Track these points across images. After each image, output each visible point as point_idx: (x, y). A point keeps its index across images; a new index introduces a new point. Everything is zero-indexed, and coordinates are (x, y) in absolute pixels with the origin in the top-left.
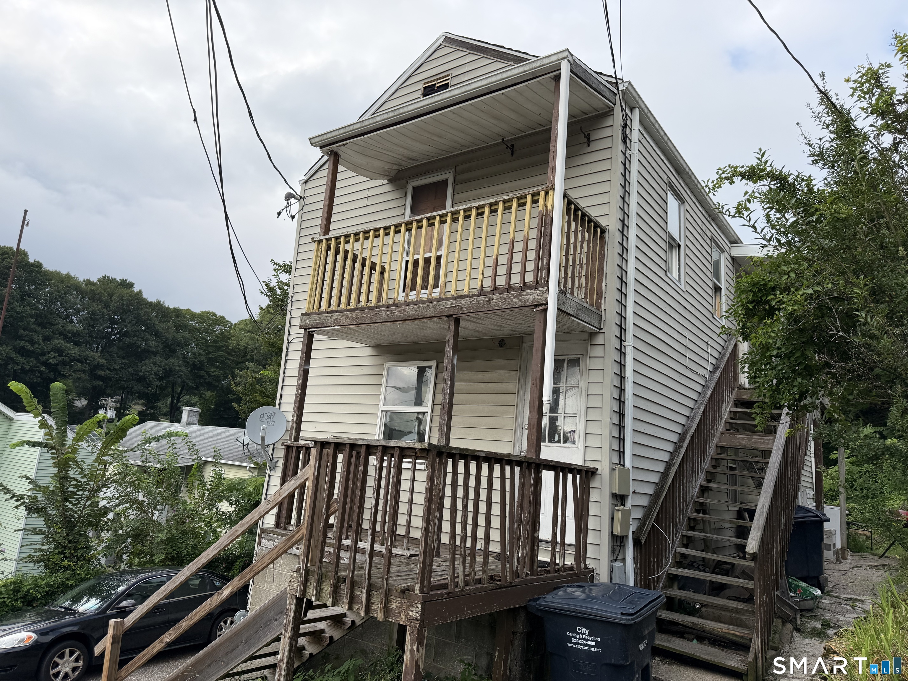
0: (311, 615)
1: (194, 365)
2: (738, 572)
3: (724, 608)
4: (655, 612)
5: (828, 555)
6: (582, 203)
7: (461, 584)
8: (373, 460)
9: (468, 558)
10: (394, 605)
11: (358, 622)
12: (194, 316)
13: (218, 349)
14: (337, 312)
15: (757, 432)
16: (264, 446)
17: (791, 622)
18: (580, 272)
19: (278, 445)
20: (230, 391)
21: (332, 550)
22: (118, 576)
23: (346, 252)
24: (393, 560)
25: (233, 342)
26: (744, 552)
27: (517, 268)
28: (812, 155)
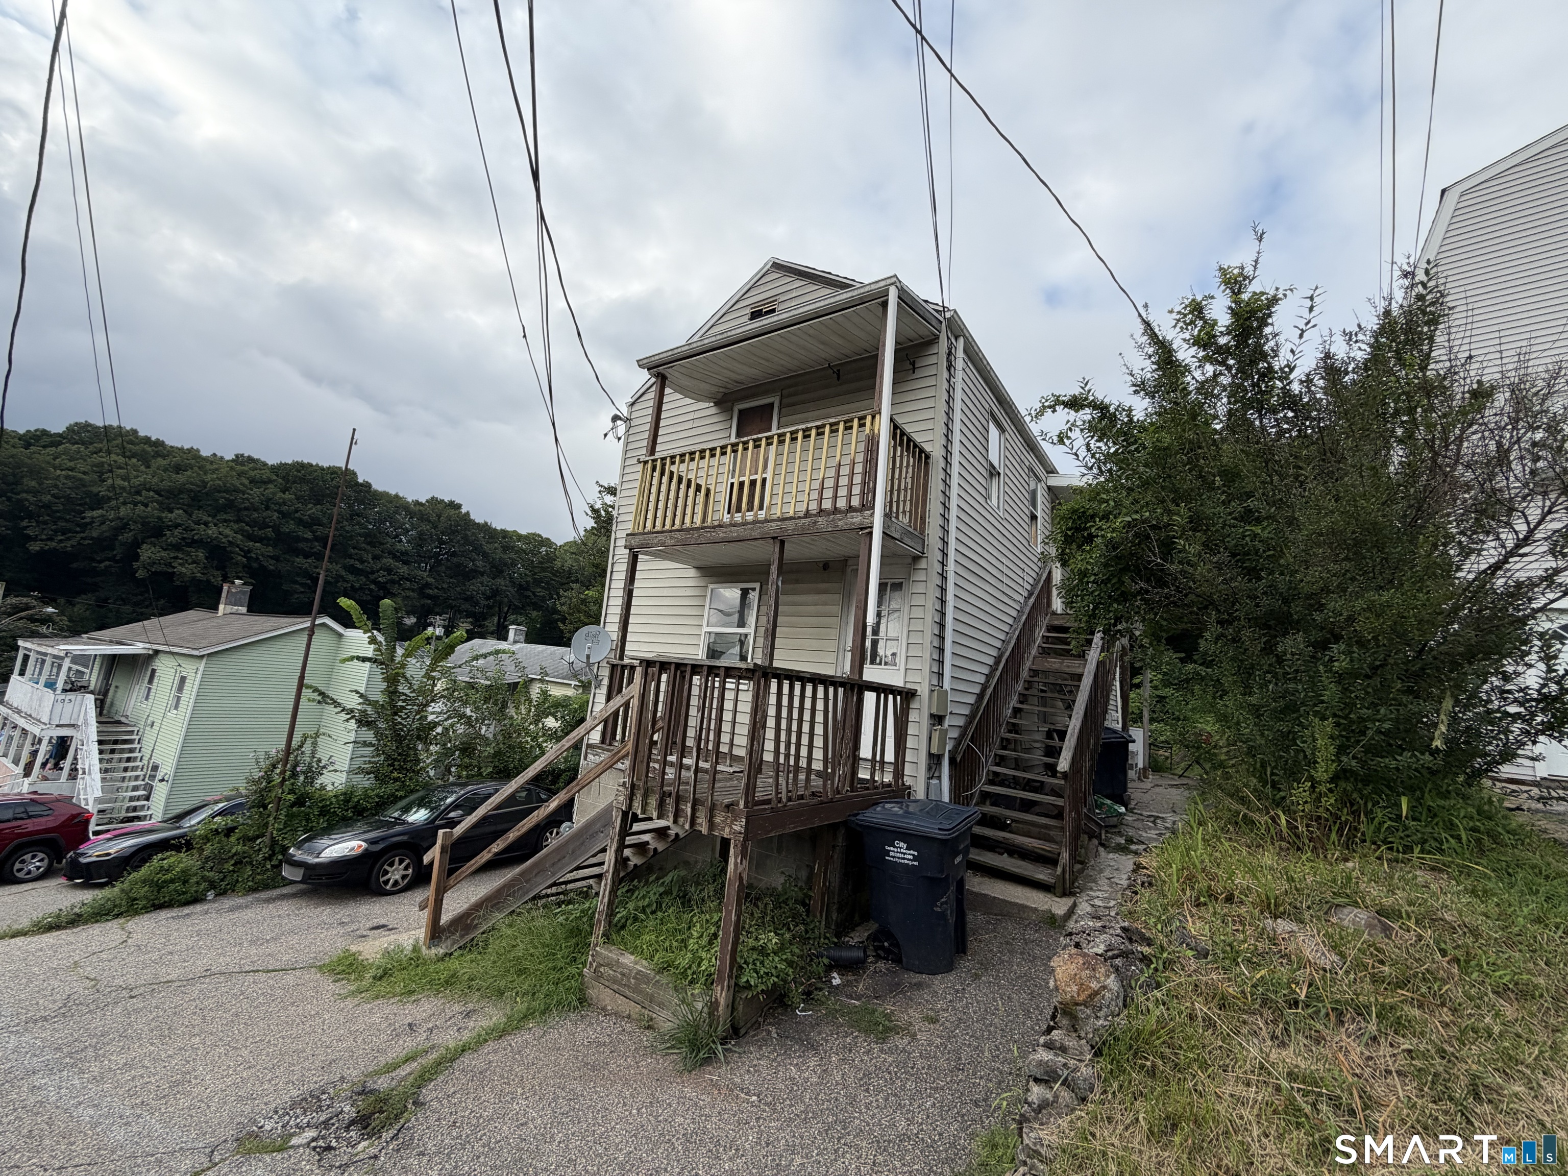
0: (636, 827)
1: (520, 585)
2: (1047, 790)
3: (1033, 824)
4: (971, 827)
5: (1131, 774)
6: (908, 429)
7: (784, 800)
8: (696, 680)
9: (791, 775)
10: (718, 820)
11: (682, 834)
12: (520, 537)
13: (544, 570)
14: (662, 532)
15: (1072, 655)
16: (589, 664)
17: (1096, 837)
18: (905, 496)
19: (604, 664)
20: (555, 611)
21: (657, 766)
22: (447, 788)
23: (672, 473)
24: (718, 776)
25: (558, 563)
26: (1056, 771)
27: (842, 492)
28: (1134, 385)
